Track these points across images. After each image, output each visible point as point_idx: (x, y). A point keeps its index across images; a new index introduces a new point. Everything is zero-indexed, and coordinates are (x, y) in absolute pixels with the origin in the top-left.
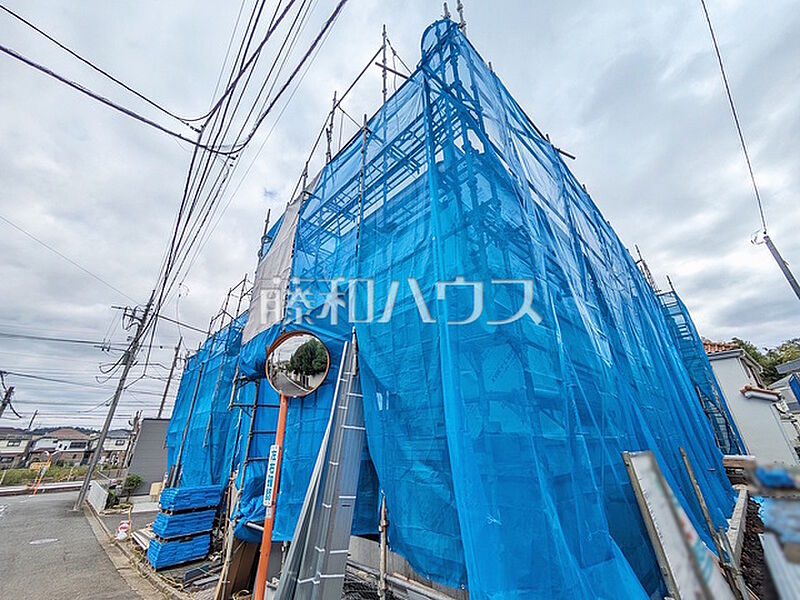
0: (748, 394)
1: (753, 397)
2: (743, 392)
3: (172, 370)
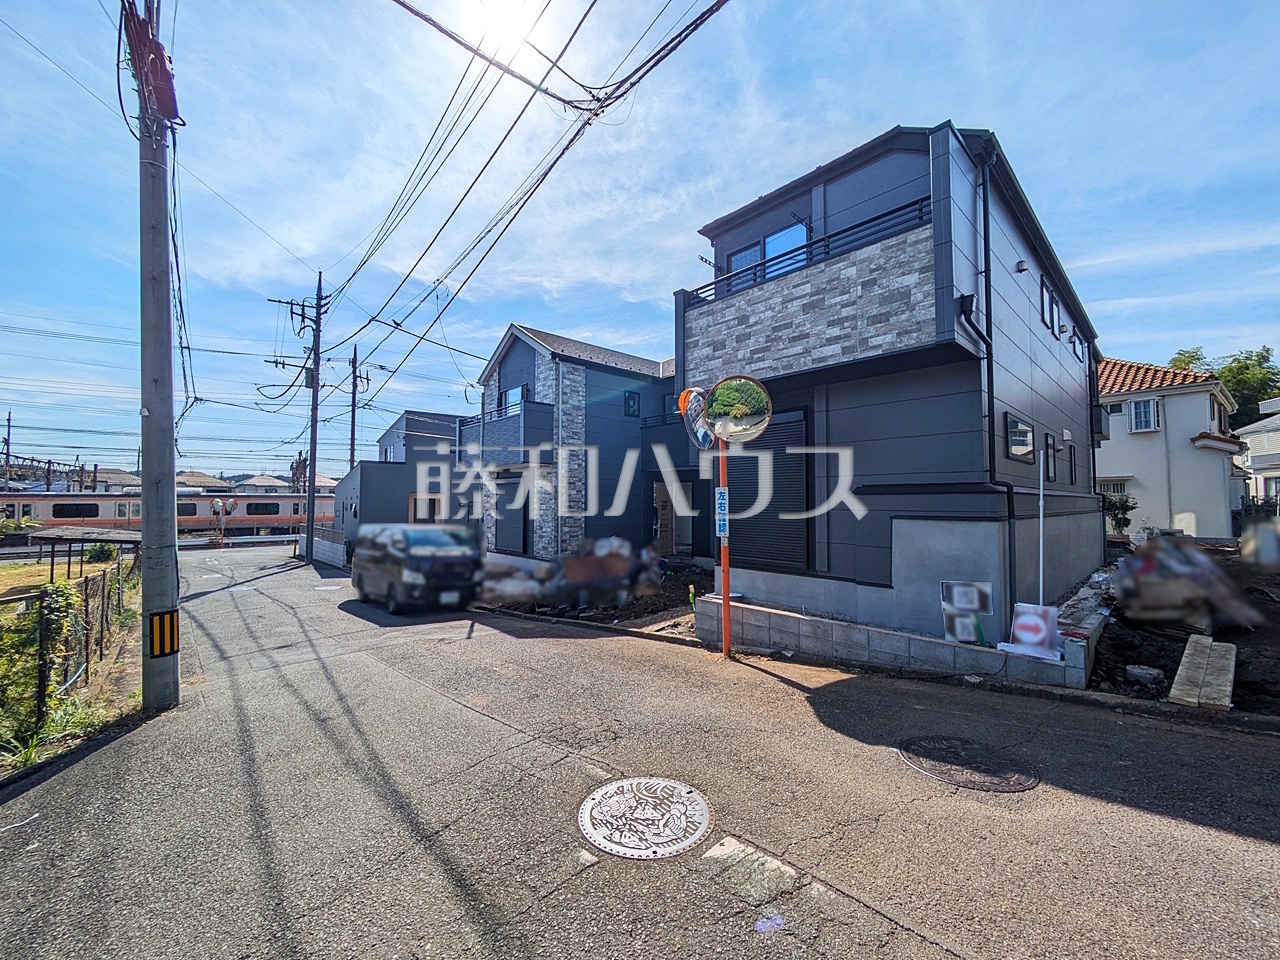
0: (1198, 444)
1: (1205, 447)
2: (1193, 440)
3: (354, 394)
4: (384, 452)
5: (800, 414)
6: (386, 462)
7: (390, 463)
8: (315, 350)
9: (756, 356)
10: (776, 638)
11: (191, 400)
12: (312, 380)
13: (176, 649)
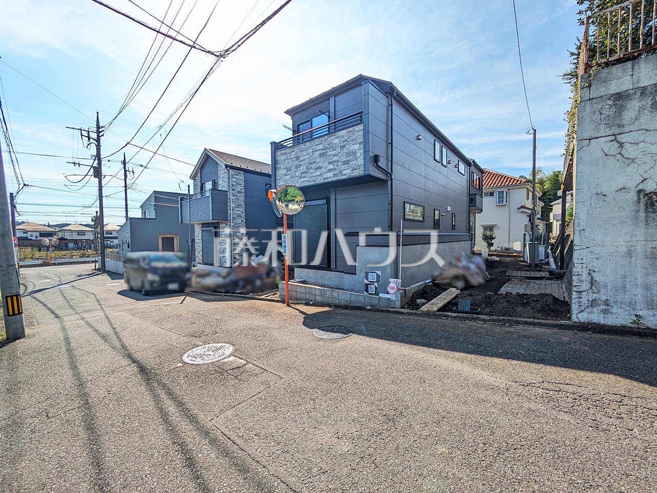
0: (521, 210)
1: (523, 212)
3: (125, 180)
4: (144, 213)
5: (324, 201)
6: (145, 219)
7: (148, 219)
8: (98, 156)
9: (303, 175)
10: (308, 296)
11: (21, 186)
12: (98, 173)
13: (21, 312)
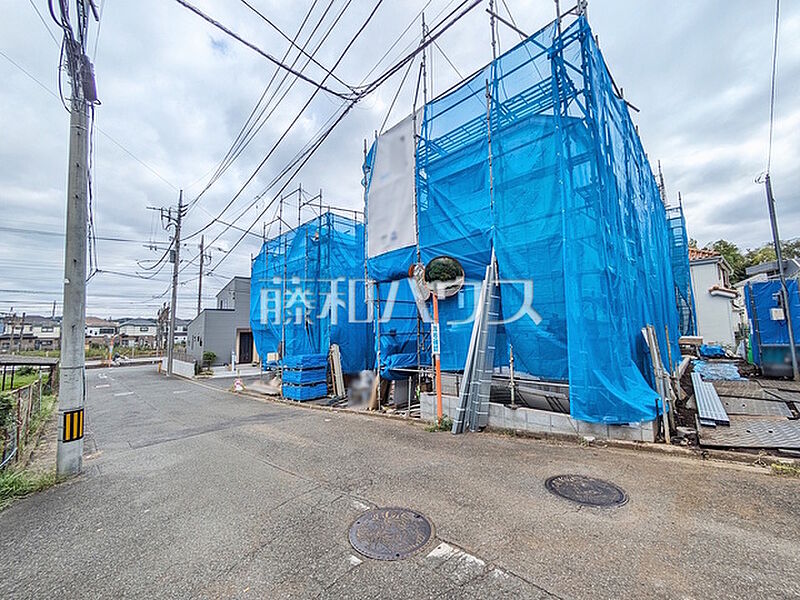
0: (714, 293)
1: (717, 295)
2: (710, 291)
3: (201, 266)
6: (222, 309)
8: (177, 239)
11: (94, 271)
12: (174, 257)
13: (81, 435)
